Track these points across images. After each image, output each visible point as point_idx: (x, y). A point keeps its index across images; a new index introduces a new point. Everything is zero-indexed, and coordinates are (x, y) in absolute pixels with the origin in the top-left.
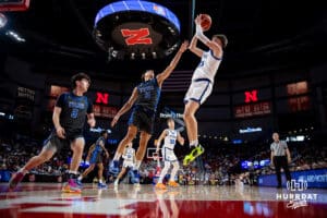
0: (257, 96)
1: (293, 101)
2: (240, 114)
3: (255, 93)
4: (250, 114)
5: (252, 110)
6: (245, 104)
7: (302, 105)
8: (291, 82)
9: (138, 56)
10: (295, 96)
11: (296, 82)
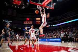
0: (29, 19)
1: (37, 22)
2: (25, 23)
3: (29, 18)
4: (27, 23)
5: (28, 22)
6: (26, 21)
7: (39, 23)
8: (37, 18)
9: (14, 7)
10: (38, 21)
11: (38, 17)
